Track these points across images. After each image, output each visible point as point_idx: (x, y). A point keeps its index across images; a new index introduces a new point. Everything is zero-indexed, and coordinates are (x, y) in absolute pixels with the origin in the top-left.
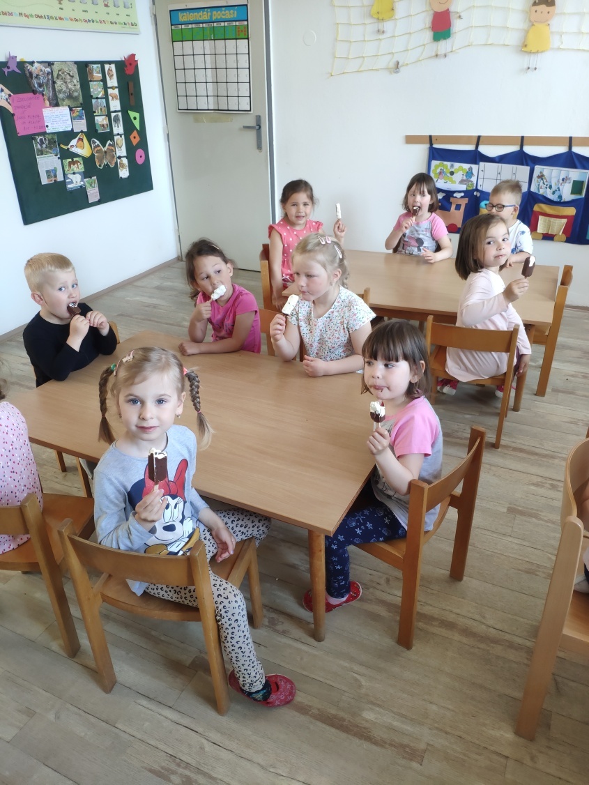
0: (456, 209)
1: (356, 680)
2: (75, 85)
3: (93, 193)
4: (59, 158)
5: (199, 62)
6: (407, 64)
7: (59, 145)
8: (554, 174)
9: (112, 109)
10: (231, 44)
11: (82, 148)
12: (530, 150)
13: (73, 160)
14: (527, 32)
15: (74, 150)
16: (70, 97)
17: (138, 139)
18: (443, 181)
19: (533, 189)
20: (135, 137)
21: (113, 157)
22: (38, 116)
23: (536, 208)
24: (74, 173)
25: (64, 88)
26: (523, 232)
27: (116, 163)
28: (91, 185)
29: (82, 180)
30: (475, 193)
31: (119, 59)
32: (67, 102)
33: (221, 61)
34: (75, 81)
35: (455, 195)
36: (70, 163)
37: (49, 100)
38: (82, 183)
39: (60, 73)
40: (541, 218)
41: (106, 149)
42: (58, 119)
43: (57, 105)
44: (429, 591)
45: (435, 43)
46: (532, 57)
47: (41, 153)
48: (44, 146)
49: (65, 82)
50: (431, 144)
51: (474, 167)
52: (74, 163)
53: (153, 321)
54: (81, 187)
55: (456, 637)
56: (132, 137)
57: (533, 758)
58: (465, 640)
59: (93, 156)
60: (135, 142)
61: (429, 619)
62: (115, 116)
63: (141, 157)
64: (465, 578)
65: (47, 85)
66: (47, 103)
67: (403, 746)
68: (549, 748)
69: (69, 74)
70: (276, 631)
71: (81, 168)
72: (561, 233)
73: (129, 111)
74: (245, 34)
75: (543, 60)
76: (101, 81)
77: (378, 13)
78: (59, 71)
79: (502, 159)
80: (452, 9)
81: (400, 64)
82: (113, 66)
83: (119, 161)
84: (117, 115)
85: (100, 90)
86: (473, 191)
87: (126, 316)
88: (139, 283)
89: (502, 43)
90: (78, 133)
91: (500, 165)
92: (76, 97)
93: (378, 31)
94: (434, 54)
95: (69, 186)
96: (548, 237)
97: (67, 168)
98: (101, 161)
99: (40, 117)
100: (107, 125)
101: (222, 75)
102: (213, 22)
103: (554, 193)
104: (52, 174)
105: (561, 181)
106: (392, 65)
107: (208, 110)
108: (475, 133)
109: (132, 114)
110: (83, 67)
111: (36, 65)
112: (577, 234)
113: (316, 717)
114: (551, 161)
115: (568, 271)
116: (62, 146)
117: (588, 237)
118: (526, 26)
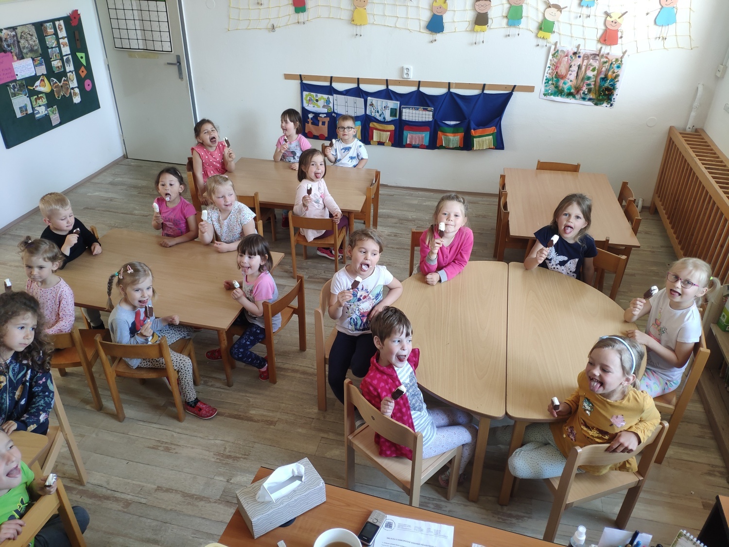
0: (322, 125)
1: (248, 400)
2: (34, 41)
3: (55, 118)
4: (27, 97)
5: (129, 14)
6: (280, 27)
7: (27, 87)
8: (379, 103)
9: (64, 54)
10: (152, 4)
11: (44, 87)
12: (363, 87)
13: (38, 96)
14: (353, 12)
15: (38, 89)
16: (32, 50)
17: (85, 72)
18: (312, 105)
19: (368, 113)
20: (83, 72)
21: (68, 89)
22: (10, 69)
23: (371, 125)
24: (40, 106)
25: (27, 45)
26: (360, 146)
27: (71, 93)
28: (53, 113)
29: (46, 110)
30: (333, 114)
31: (65, 15)
32: (30, 55)
33: (146, 15)
34: (34, 38)
35: (320, 115)
36: (36, 99)
37: (16, 56)
38: (46, 112)
39: (22, 34)
40: (375, 132)
41: (62, 84)
42: (24, 68)
43: (23, 58)
44: (288, 357)
45: (296, 14)
46: (358, 27)
47: (15, 95)
48: (16, 90)
49: (27, 40)
50: (302, 81)
51: (331, 97)
52: (39, 98)
53: (111, 212)
54: (46, 115)
55: (298, 375)
56: (80, 72)
57: (324, 417)
58: (302, 376)
59: (52, 91)
60: (83, 75)
61: (286, 370)
62: (66, 59)
63: (89, 85)
64: (307, 350)
65: (14, 44)
66: (15, 58)
67: (267, 421)
68: (333, 412)
69: (29, 34)
70: (207, 385)
71: (44, 101)
72: (387, 142)
73: (77, 53)
75: (366, 30)
76: (54, 34)
78: (21, 33)
79: (347, 93)
81: (275, 26)
82: (62, 22)
83: (72, 91)
84: (68, 58)
85: (53, 41)
86: (331, 113)
87: (90, 209)
88: (95, 180)
89: (339, 18)
90: (40, 76)
91: (346, 96)
92: (36, 50)
93: (258, 3)
94: (297, 21)
95: (37, 116)
96: (380, 143)
97: (34, 103)
98: (59, 93)
99: (11, 69)
100: (61, 66)
101: (147, 25)
103: (380, 115)
104: (24, 109)
105: (383, 109)
106: (270, 26)
107: (139, 49)
108: (329, 74)
109: (79, 55)
110: (39, 26)
111: (4, 31)
112: (398, 141)
113: (227, 416)
114: (377, 95)
115: (378, 174)
116: (29, 87)
117: (404, 143)
118: (352, 8)
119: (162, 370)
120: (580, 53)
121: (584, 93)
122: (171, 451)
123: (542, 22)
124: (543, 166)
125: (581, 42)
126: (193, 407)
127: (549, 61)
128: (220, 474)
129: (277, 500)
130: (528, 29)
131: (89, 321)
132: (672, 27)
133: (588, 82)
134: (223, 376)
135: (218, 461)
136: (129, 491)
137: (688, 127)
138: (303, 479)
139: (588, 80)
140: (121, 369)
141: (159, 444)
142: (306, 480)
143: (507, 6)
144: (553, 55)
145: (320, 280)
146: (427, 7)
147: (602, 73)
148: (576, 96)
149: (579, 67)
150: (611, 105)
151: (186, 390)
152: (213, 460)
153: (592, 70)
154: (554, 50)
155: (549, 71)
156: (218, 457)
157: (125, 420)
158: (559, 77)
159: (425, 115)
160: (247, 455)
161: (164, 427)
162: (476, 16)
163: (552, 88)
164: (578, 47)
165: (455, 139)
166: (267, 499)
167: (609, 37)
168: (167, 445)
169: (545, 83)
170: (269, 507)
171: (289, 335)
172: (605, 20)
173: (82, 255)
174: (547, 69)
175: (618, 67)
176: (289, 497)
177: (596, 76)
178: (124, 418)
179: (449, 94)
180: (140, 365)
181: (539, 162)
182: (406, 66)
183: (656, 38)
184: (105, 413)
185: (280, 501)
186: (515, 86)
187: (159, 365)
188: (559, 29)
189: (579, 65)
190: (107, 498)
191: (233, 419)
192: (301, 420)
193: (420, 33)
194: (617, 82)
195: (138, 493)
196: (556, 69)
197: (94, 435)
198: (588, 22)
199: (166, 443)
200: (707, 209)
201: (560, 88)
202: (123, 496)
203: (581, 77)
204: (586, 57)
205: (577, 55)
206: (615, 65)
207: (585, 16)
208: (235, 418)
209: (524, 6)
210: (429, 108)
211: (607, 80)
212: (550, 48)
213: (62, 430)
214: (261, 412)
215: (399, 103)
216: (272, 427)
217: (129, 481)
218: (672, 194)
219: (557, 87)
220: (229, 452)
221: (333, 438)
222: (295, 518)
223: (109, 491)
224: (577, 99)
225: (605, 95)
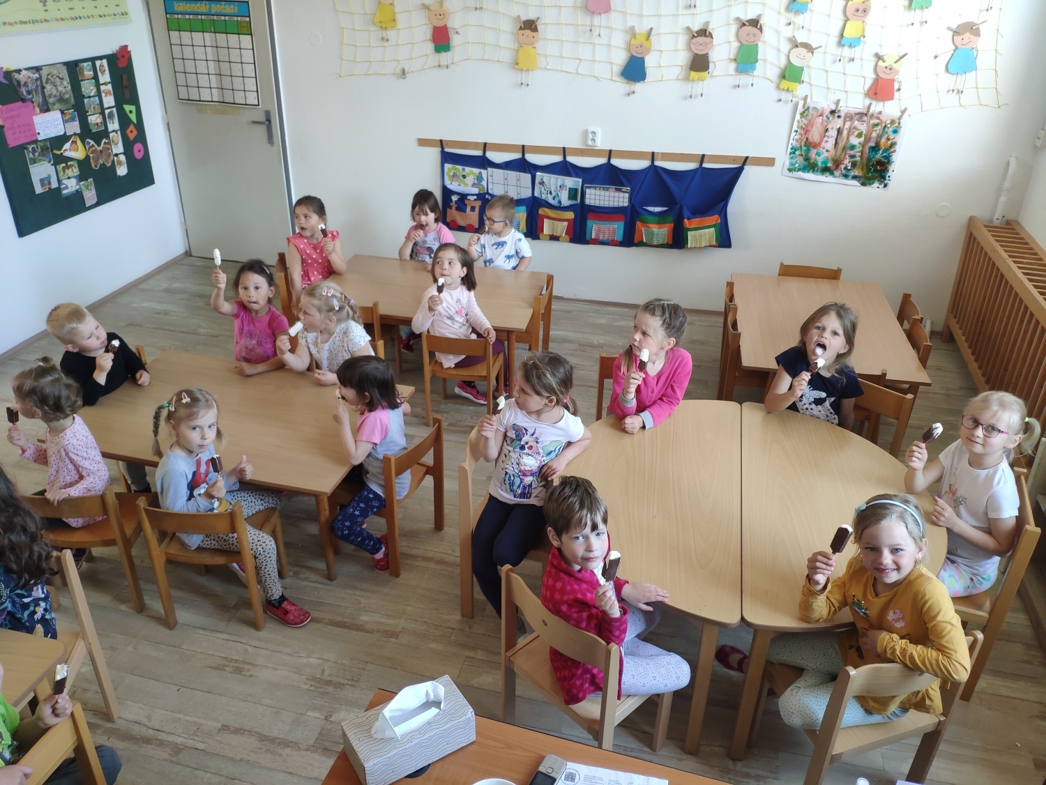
0: (471, 211)
1: (358, 600)
2: (65, 87)
3: (90, 196)
4: (52, 165)
5: (200, 53)
6: (413, 72)
7: (52, 151)
8: (552, 181)
9: (106, 105)
10: (233, 38)
11: (75, 151)
12: (532, 158)
13: (67, 164)
14: (517, 51)
15: (67, 154)
16: (61, 100)
17: (135, 132)
18: (457, 183)
19: (537, 194)
20: (131, 132)
21: (109, 155)
22: (29, 124)
23: (541, 211)
24: (69, 178)
25: (54, 92)
26: (520, 240)
27: (113, 161)
28: (87, 188)
29: (77, 184)
31: (110, 52)
32: (58, 106)
33: (223, 54)
34: (65, 83)
35: (469, 197)
36: (64, 169)
37: (39, 106)
38: (78, 187)
39: (49, 77)
40: (546, 221)
41: (101, 148)
42: (49, 124)
43: (48, 110)
44: (417, 539)
45: (437, 54)
46: (524, 73)
47: (34, 161)
48: (37, 154)
49: (55, 86)
50: (443, 148)
51: (484, 172)
52: (68, 167)
53: (166, 330)
54: (77, 191)
55: (432, 565)
56: (128, 132)
57: (470, 627)
58: (438, 567)
59: (87, 157)
60: (132, 136)
61: (415, 557)
62: (109, 113)
64: (445, 528)
65: (36, 90)
66: (37, 110)
67: (385, 631)
68: (482, 620)
69: (59, 77)
70: (300, 578)
71: (75, 171)
72: (564, 235)
73: (124, 106)
74: (248, 30)
75: (535, 77)
76: (93, 78)
77: (381, 22)
78: (48, 75)
79: (507, 166)
80: (450, 25)
81: (406, 71)
82: (105, 62)
83: (116, 158)
84: (112, 111)
85: (92, 88)
86: (485, 194)
87: (136, 325)
88: (143, 286)
89: (496, 59)
90: (71, 136)
91: (505, 171)
92: (67, 99)
93: (383, 39)
94: (437, 64)
95: (64, 192)
96: (554, 238)
97: (61, 174)
98: (96, 160)
99: (31, 126)
100: (101, 123)
101: (225, 68)
102: (213, 15)
103: (554, 198)
104: (46, 182)
105: (559, 188)
106: (398, 71)
107: (212, 101)
108: (482, 140)
109: (127, 108)
110: (73, 67)
111: (24, 72)
112: (578, 235)
113: (327, 624)
114: (550, 169)
115: (550, 279)
116: (55, 152)
117: (588, 238)
118: (516, 46)
119: (234, 553)
120: (839, 111)
121: (846, 168)
122: (243, 673)
123: (786, 68)
124: (788, 271)
125: (841, 96)
126: (277, 608)
127: (796, 123)
128: (315, 708)
129: (404, 736)
130: (765, 78)
131: (129, 482)
132: (971, 76)
133: (852, 152)
134: (322, 566)
135: (313, 688)
136: (180, 730)
137: (995, 218)
138: (442, 707)
139: (851, 150)
140: (174, 550)
141: (227, 663)
142: (446, 708)
143: (735, 45)
144: (801, 114)
145: (464, 429)
146: (622, 45)
147: (872, 140)
148: (835, 172)
149: (839, 131)
150: (885, 186)
151: (267, 584)
152: (305, 687)
153: (857, 136)
154: (804, 107)
155: (797, 137)
156: (313, 683)
157: (177, 627)
158: (810, 145)
159: (618, 198)
160: (356, 681)
161: (234, 638)
162: (691, 58)
163: (800, 161)
164: (837, 103)
165: (661, 232)
166: (388, 734)
167: (881, 89)
168: (237, 665)
169: (790, 154)
170: (390, 747)
171: (419, 507)
172: (876, 66)
173: (122, 387)
174: (793, 134)
175: (895, 132)
176: (422, 732)
177: (863, 145)
178: (176, 623)
179: (653, 168)
180: (201, 544)
181: (782, 264)
182: (591, 129)
183: (949, 91)
184: (148, 616)
185: (408, 737)
186: (747, 158)
187: (228, 546)
188: (810, 78)
189: (839, 129)
190: (147, 741)
191: (335, 628)
192: (434, 631)
193: (611, 82)
194: (892, 152)
195: (194, 735)
196: (806, 134)
197: (130, 648)
198: (850, 68)
199: (236, 661)
200: (1026, 332)
201: (812, 161)
202: (171, 738)
203: (841, 145)
204: (848, 117)
205: (836, 115)
206: (891, 129)
207: (847, 59)
208: (339, 626)
209: (760, 45)
210: (624, 189)
211: (879, 150)
212: (797, 105)
213: (85, 638)
214: (377, 618)
215: (580, 180)
216: (392, 640)
217: (181, 716)
218: (974, 312)
219: (807, 159)
220: (329, 675)
221: (482, 658)
222: (429, 765)
223: (151, 732)
224: (836, 177)
225: (876, 171)
